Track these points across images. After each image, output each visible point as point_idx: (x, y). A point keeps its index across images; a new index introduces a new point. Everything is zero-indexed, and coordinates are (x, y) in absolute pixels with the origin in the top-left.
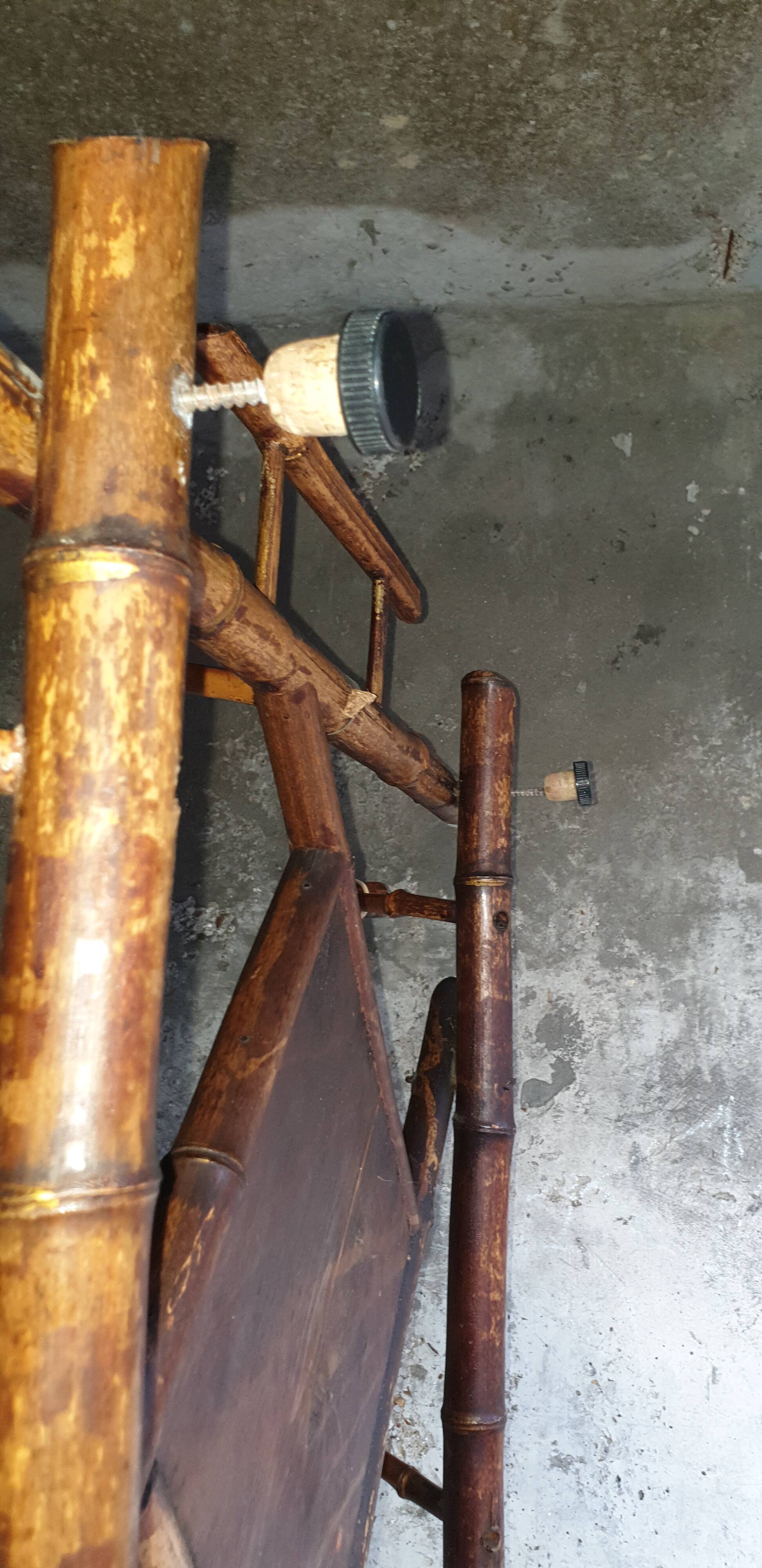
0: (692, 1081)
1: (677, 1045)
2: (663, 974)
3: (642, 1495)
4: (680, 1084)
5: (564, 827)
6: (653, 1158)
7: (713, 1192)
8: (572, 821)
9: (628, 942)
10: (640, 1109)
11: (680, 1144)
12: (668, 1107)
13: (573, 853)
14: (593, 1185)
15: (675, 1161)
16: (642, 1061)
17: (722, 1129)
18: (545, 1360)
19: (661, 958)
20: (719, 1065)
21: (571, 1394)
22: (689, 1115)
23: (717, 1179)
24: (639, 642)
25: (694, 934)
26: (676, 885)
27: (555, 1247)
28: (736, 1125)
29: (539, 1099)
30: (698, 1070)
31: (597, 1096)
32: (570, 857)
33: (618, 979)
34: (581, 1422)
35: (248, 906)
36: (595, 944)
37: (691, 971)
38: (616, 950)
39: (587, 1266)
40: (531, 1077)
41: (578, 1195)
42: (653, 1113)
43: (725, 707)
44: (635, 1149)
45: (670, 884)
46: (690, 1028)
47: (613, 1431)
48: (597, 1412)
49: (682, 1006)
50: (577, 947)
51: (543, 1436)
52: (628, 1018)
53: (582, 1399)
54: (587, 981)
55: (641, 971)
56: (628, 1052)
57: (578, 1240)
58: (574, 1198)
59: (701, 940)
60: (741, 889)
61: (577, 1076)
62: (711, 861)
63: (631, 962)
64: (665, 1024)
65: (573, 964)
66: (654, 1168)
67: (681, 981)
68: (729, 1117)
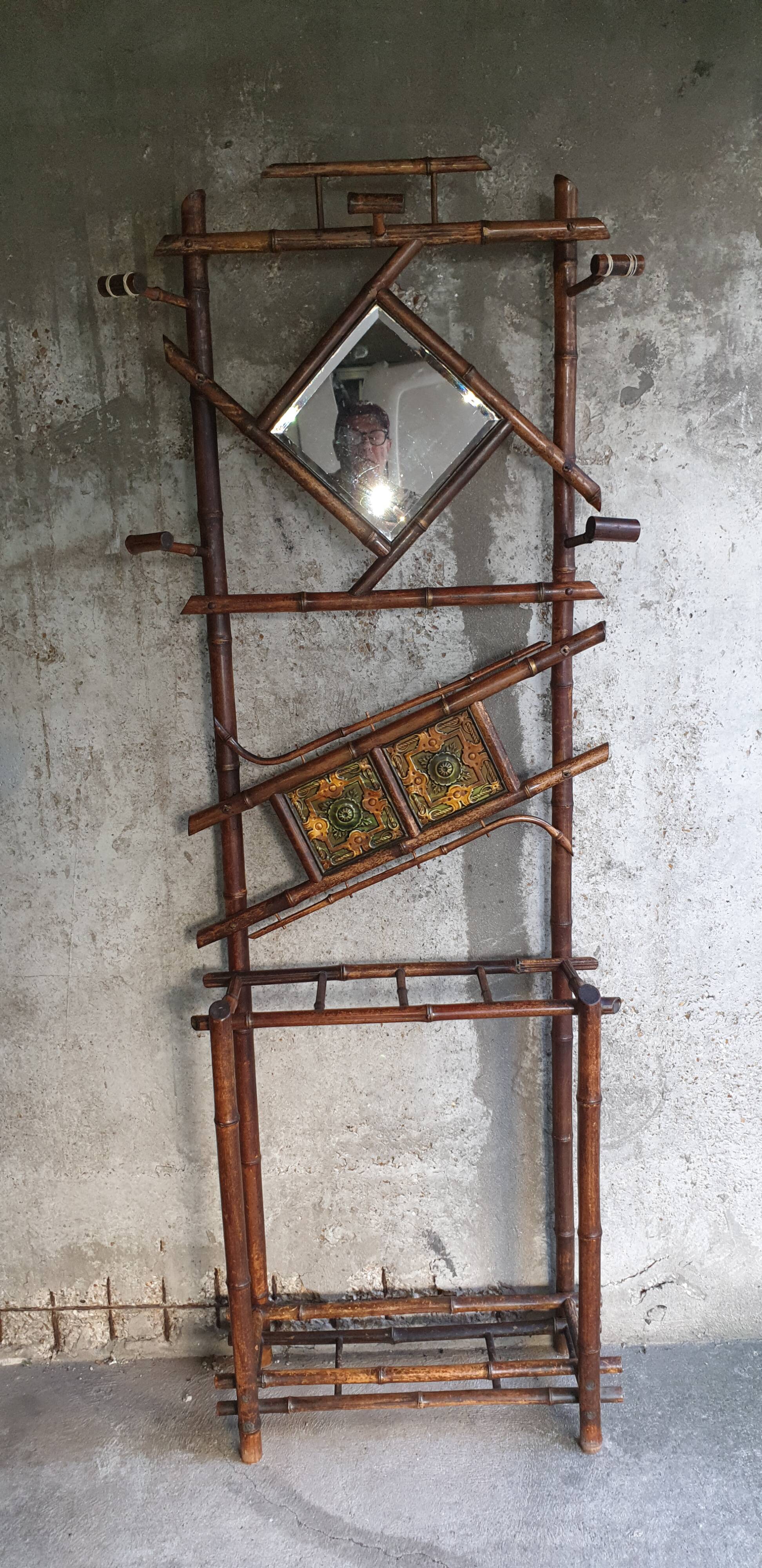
0: (724, 378)
1: (715, 357)
2: (707, 312)
3: (691, 615)
4: (716, 381)
5: (647, 217)
6: (700, 428)
7: (735, 444)
8: (651, 213)
9: (686, 294)
10: (692, 399)
11: (716, 417)
12: (709, 396)
13: (652, 235)
14: (665, 447)
15: (713, 428)
16: (694, 369)
17: (740, 407)
18: (637, 552)
19: (707, 303)
20: (740, 367)
21: (652, 568)
22: (722, 399)
23: (737, 436)
24: (697, 75)
25: (727, 285)
26: (717, 253)
27: (642, 486)
28: (749, 403)
29: (631, 399)
30: (727, 372)
31: (667, 393)
32: (650, 238)
33: (680, 318)
34: (658, 582)
35: (435, 288)
36: (666, 297)
37: (725, 309)
38: (679, 299)
39: (661, 495)
40: (626, 385)
41: (656, 454)
42: (700, 400)
43: (751, 123)
44: (689, 423)
45: (712, 252)
46: (723, 346)
47: (676, 585)
48: (667, 576)
49: (718, 332)
50: (655, 299)
51: (636, 593)
52: (686, 342)
53: (658, 570)
54: (661, 321)
55: (695, 312)
56: (686, 364)
57: (656, 481)
58: (653, 456)
59: (732, 288)
60: (757, 252)
61: (655, 383)
62: (739, 234)
63: (688, 306)
64: (708, 344)
65: (652, 312)
66: (700, 433)
67: (719, 316)
68: (745, 399)
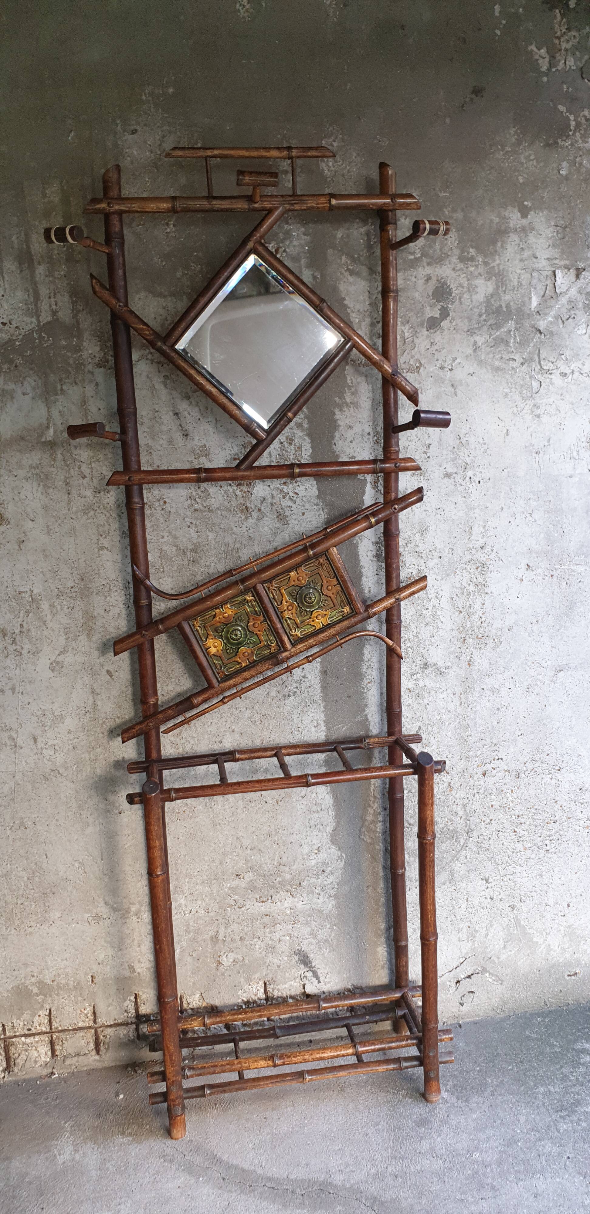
0: (498, 311)
1: (492, 295)
2: (486, 264)
3: (479, 482)
4: (493, 313)
5: (442, 195)
6: (483, 346)
7: (507, 358)
8: (445, 192)
9: (471, 250)
10: (476, 326)
11: (493, 339)
12: (489, 323)
13: (446, 208)
14: (458, 360)
15: (492, 347)
16: (478, 304)
17: (510, 331)
18: (440, 436)
19: (485, 257)
20: (509, 303)
21: (451, 448)
22: (497, 326)
23: (509, 352)
24: (474, 96)
25: (499, 244)
26: (491, 221)
27: (443, 389)
28: (516, 329)
29: (434, 325)
30: (501, 306)
31: (459, 321)
32: (445, 210)
33: (467, 268)
34: (456, 459)
35: (291, 242)
36: (457, 252)
37: (498, 262)
38: (466, 254)
39: (456, 395)
40: (430, 315)
41: (452, 366)
42: (482, 326)
43: (512, 132)
44: (475, 343)
45: (488, 221)
46: (497, 288)
47: (468, 460)
48: (462, 454)
49: (494, 278)
50: (449, 254)
51: (440, 466)
52: (472, 285)
53: (455, 450)
54: (454, 269)
55: (477, 263)
56: (472, 301)
57: (452, 385)
58: (450, 367)
59: (502, 247)
60: (519, 222)
61: (451, 314)
62: (506, 209)
63: (472, 259)
64: (487, 287)
65: (447, 262)
66: (483, 350)
67: (494, 267)
68: (514, 326)
